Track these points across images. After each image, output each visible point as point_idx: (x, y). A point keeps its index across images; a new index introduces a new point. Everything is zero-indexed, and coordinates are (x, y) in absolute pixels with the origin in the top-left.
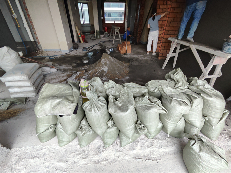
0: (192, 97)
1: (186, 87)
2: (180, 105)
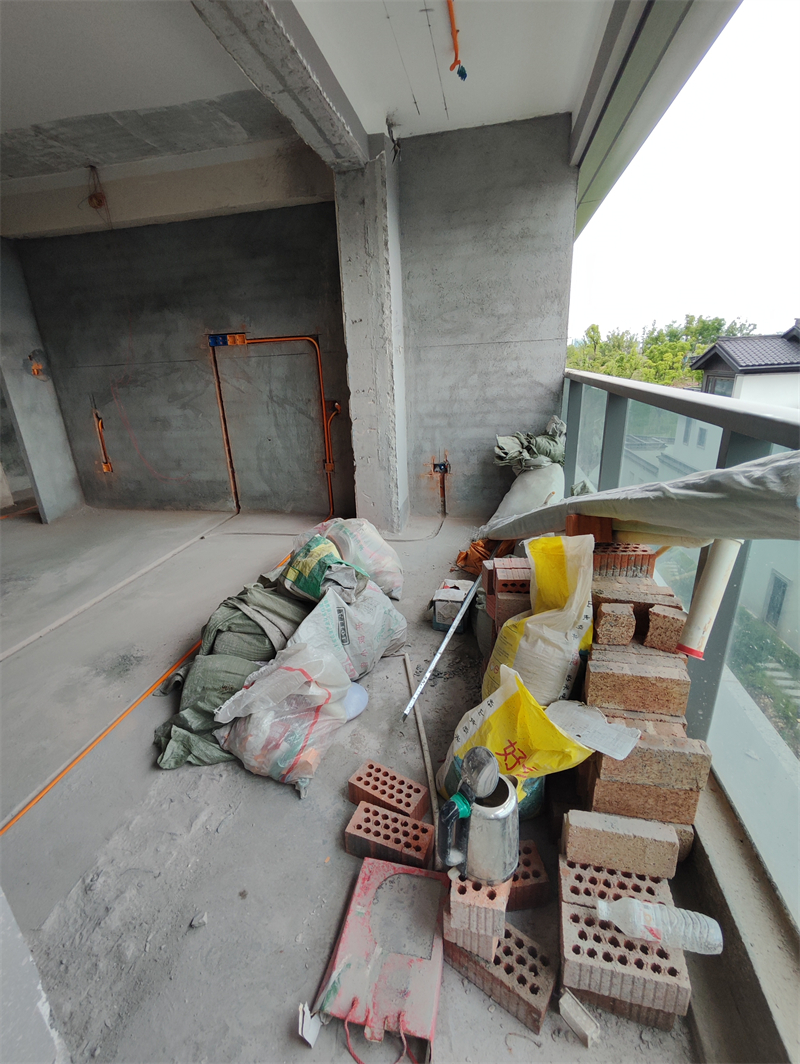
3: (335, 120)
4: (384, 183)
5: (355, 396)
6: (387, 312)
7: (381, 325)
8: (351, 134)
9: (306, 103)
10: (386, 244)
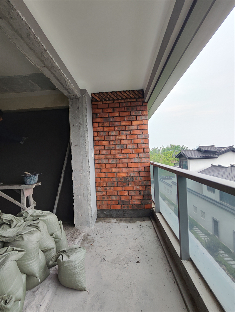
0: (34, 225)
1: (23, 221)
2: (33, 234)
3: (67, 80)
4: (86, 103)
5: (74, 172)
6: (87, 143)
7: (85, 147)
8: (73, 86)
9: (54, 73)
10: (87, 121)
